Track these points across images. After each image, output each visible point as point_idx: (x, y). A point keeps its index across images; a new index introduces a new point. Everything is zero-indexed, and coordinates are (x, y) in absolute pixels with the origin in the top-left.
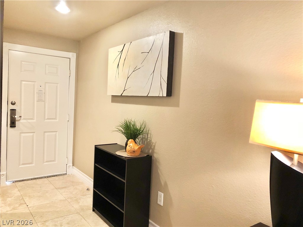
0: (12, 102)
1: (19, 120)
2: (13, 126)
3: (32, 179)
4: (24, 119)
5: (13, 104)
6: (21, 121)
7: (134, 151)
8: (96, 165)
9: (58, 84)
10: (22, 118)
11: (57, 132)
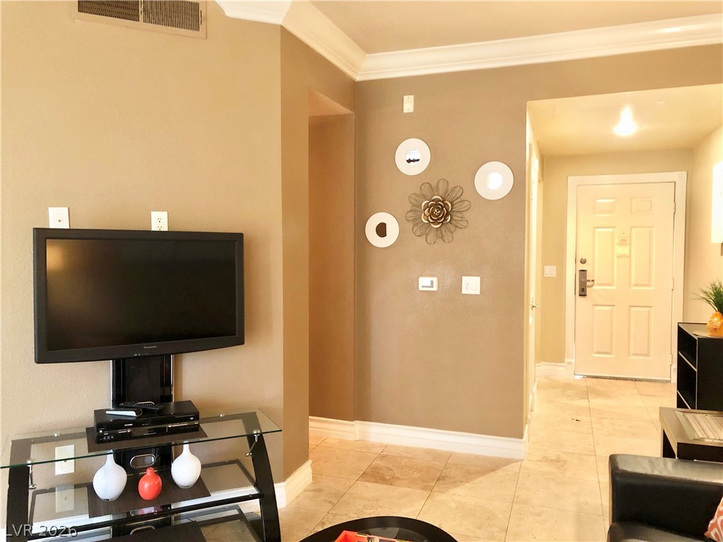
0: (582, 259)
1: (592, 286)
2: (583, 294)
3: (610, 378)
4: (599, 284)
5: (583, 262)
6: (595, 287)
7: (715, 329)
8: (680, 354)
9: (653, 227)
10: (596, 282)
11: (651, 307)
